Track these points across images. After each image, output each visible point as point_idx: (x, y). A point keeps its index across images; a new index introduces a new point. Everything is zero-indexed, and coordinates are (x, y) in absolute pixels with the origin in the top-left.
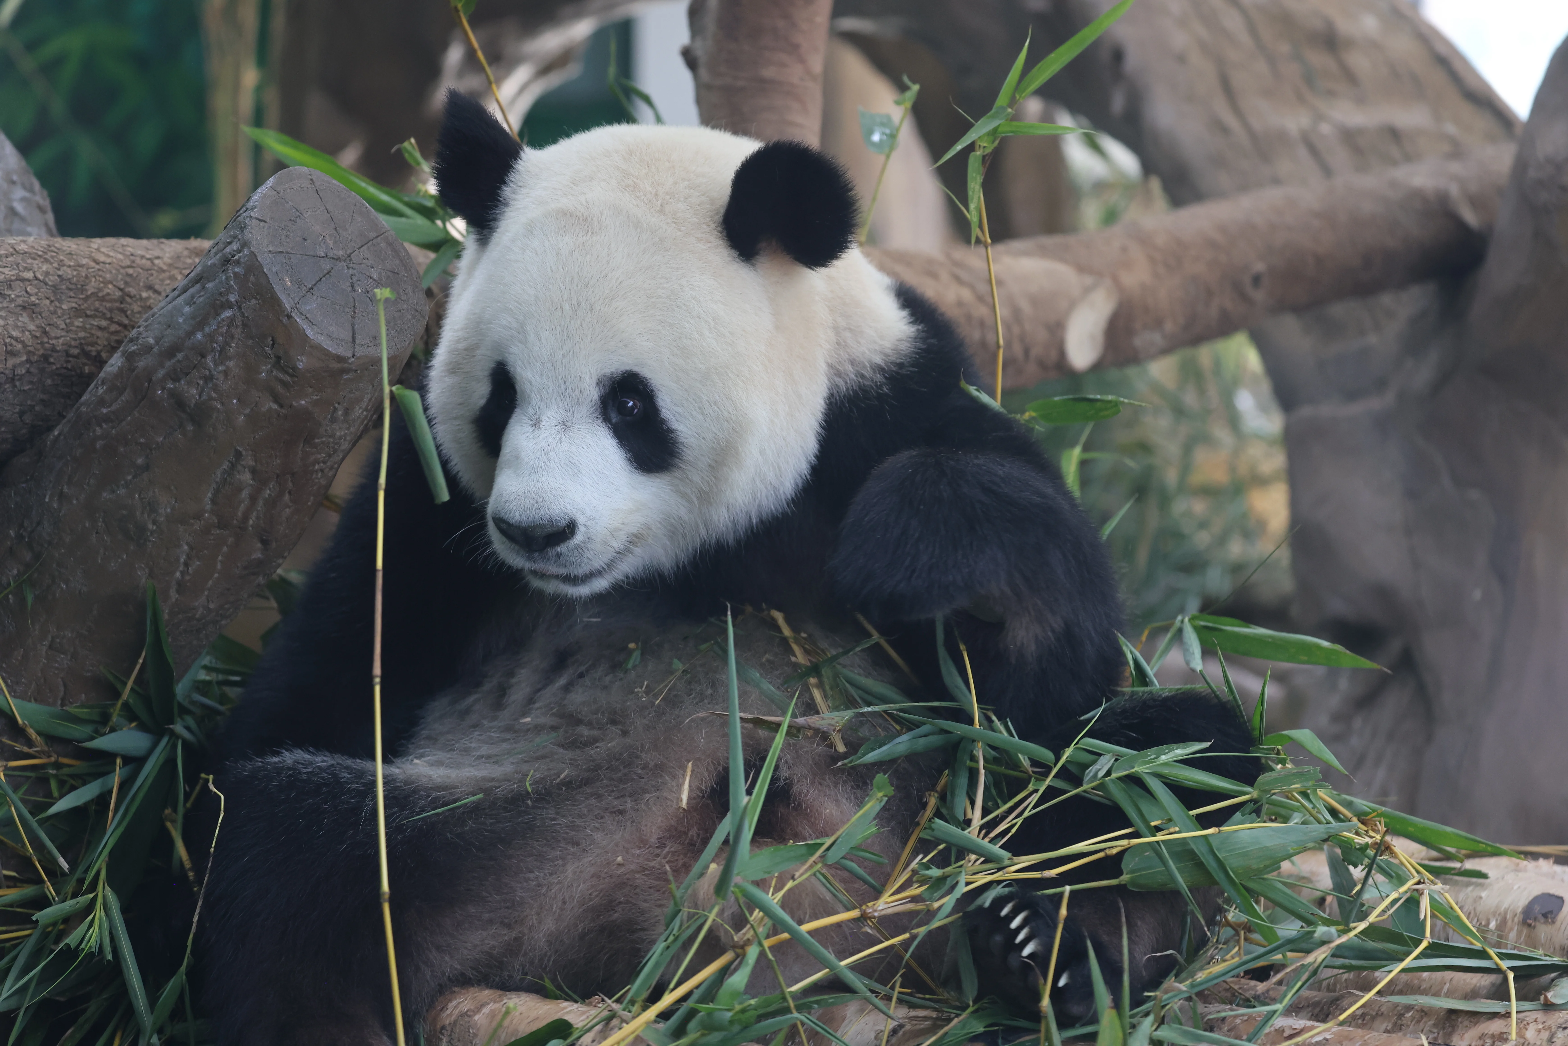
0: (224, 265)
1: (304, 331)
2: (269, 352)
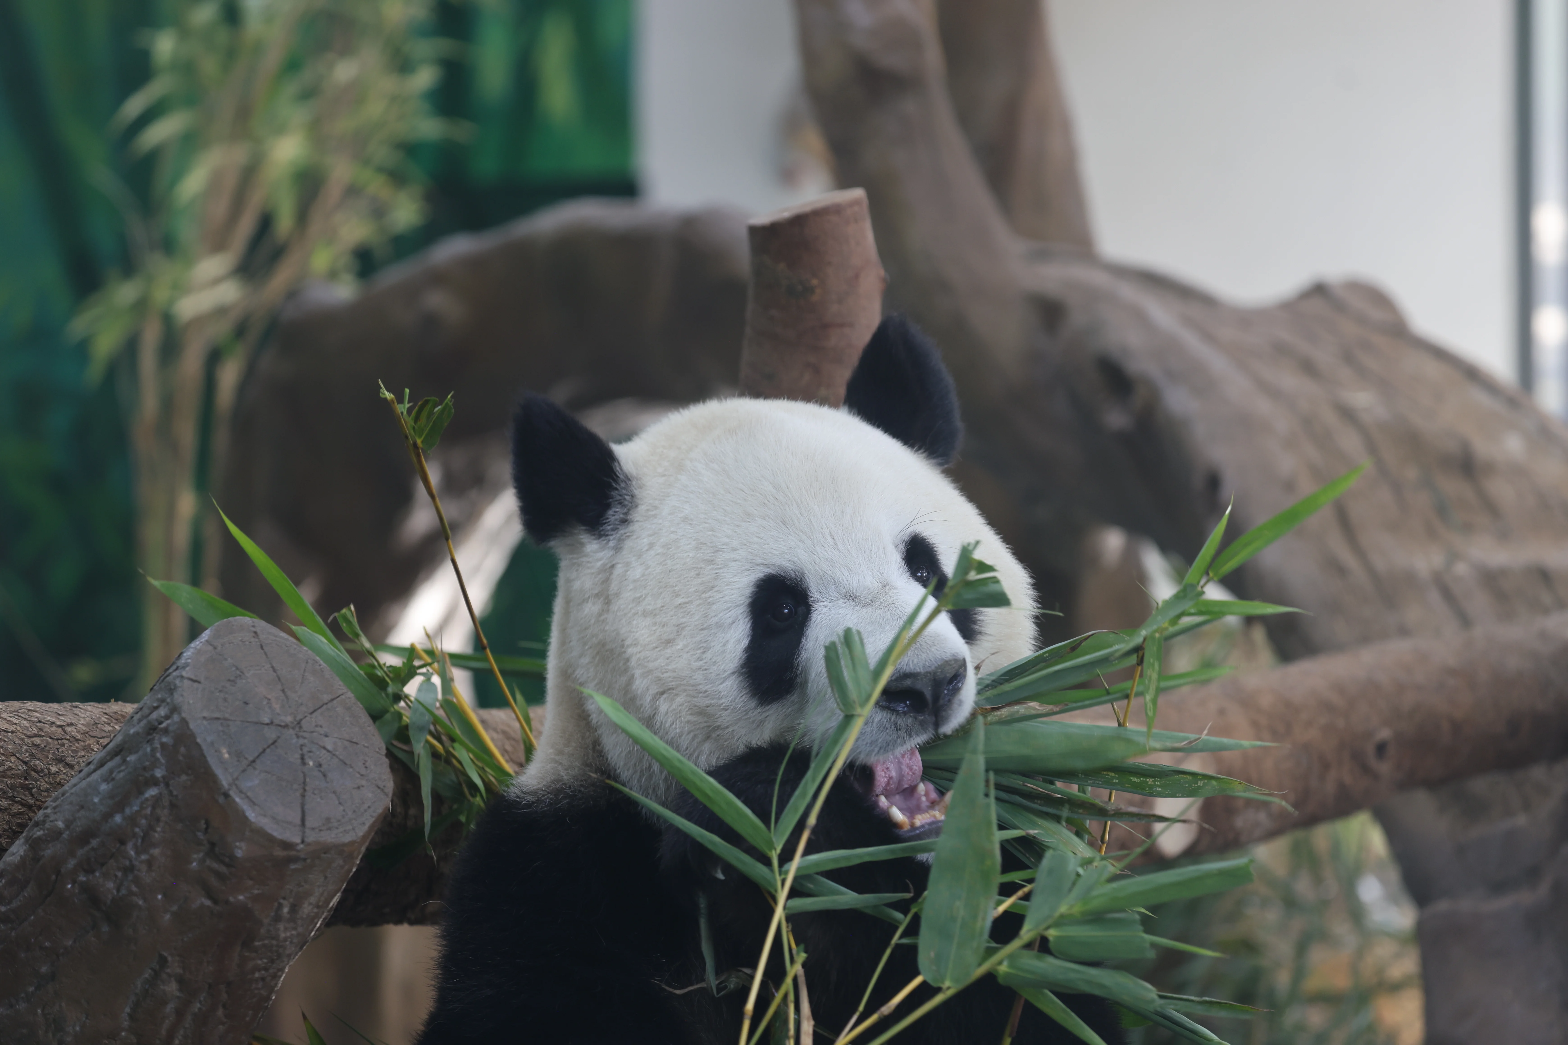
0: (149, 734)
1: (243, 812)
2: (202, 837)
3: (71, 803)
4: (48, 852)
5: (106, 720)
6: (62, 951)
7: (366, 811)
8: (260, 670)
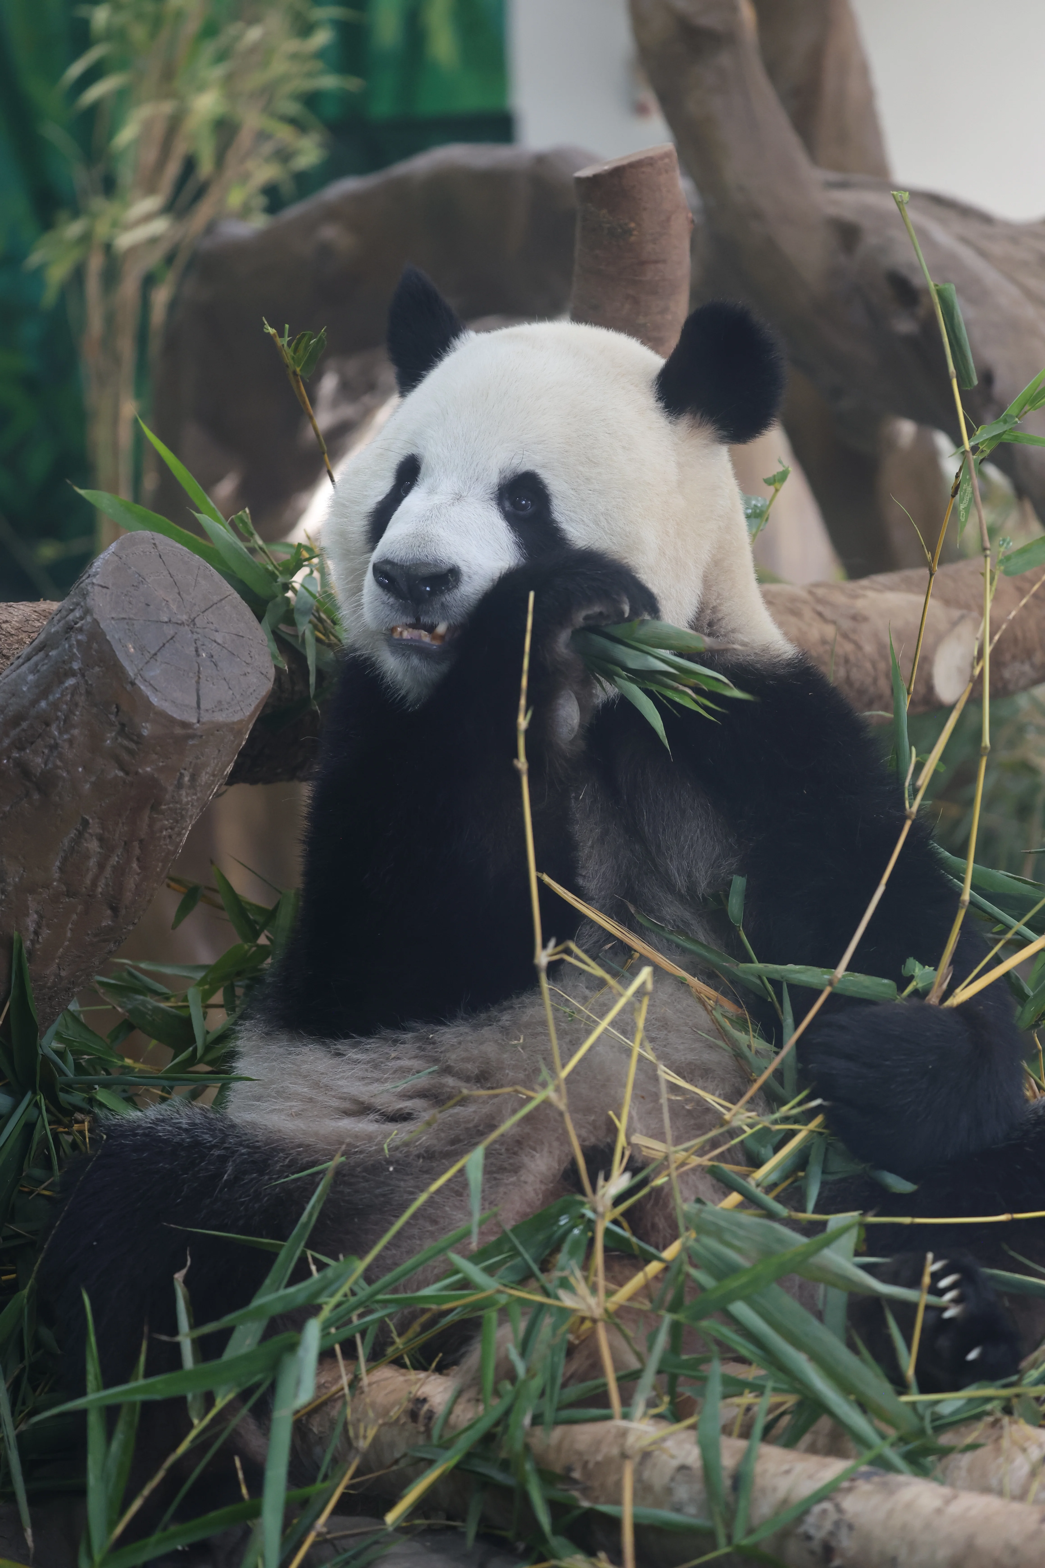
0: (67, 632)
1: (148, 697)
2: (113, 719)
3: (4, 691)
5: (36, 617)
7: (251, 694)
8: (159, 576)
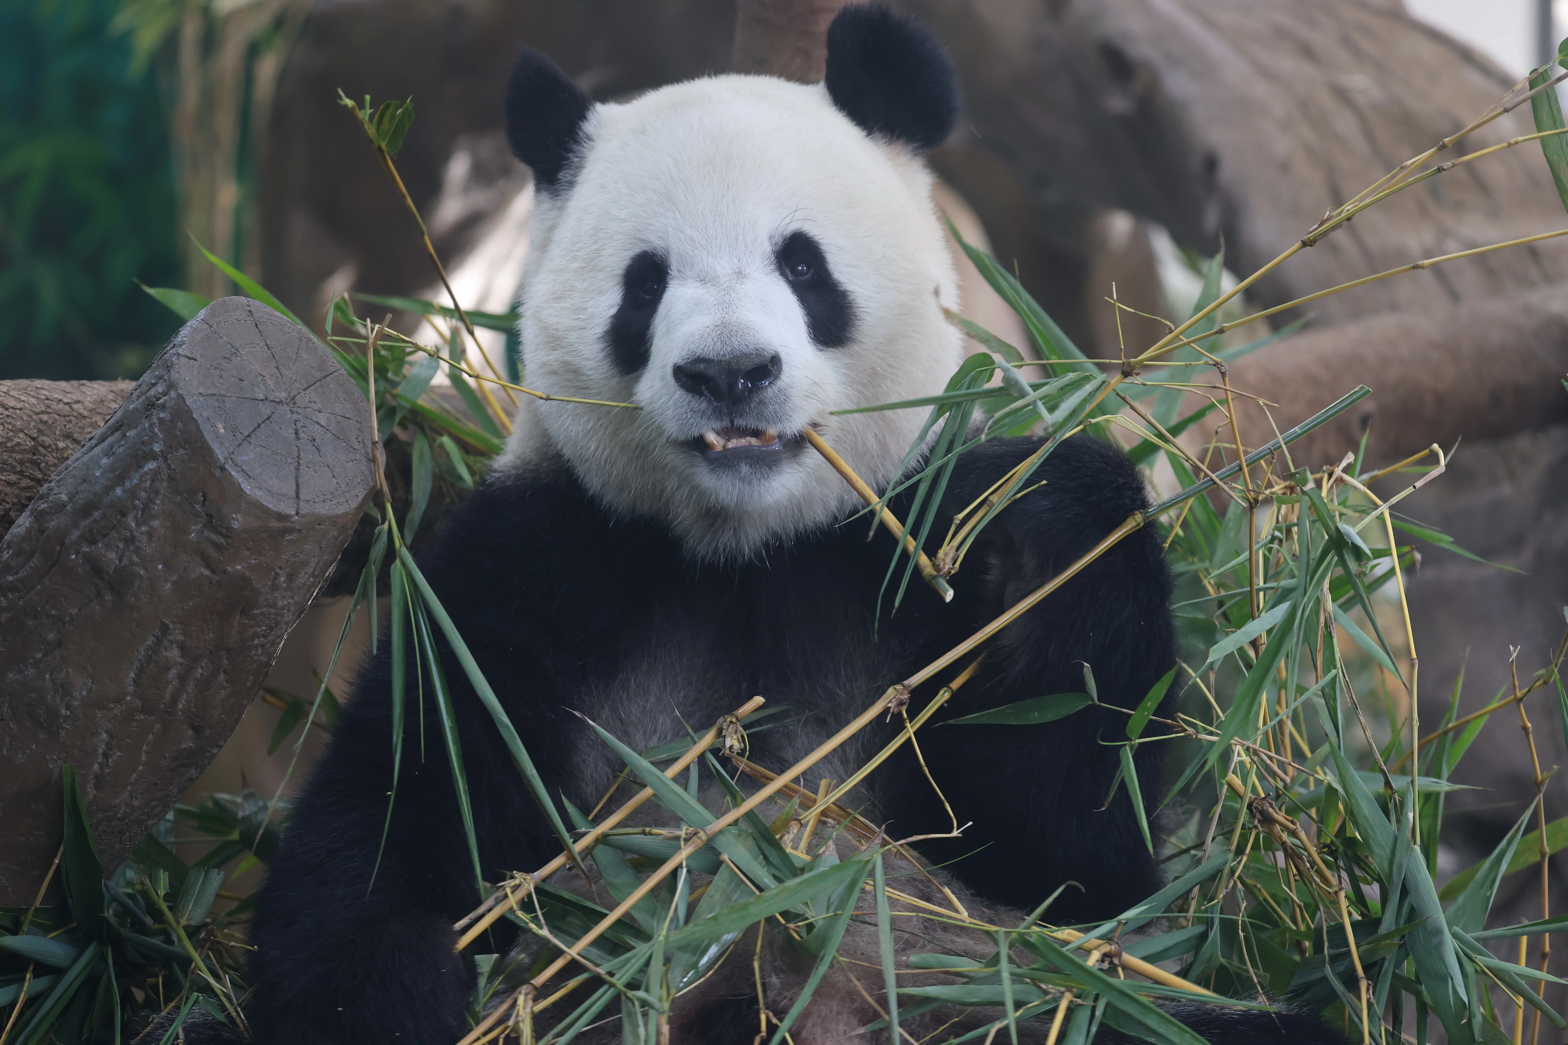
0: (148, 410)
1: (239, 484)
2: (199, 509)
3: (74, 477)
4: (52, 524)
5: (112, 398)
6: (67, 619)
7: (358, 484)
8: (255, 347)
